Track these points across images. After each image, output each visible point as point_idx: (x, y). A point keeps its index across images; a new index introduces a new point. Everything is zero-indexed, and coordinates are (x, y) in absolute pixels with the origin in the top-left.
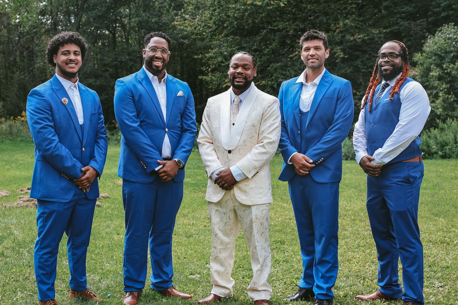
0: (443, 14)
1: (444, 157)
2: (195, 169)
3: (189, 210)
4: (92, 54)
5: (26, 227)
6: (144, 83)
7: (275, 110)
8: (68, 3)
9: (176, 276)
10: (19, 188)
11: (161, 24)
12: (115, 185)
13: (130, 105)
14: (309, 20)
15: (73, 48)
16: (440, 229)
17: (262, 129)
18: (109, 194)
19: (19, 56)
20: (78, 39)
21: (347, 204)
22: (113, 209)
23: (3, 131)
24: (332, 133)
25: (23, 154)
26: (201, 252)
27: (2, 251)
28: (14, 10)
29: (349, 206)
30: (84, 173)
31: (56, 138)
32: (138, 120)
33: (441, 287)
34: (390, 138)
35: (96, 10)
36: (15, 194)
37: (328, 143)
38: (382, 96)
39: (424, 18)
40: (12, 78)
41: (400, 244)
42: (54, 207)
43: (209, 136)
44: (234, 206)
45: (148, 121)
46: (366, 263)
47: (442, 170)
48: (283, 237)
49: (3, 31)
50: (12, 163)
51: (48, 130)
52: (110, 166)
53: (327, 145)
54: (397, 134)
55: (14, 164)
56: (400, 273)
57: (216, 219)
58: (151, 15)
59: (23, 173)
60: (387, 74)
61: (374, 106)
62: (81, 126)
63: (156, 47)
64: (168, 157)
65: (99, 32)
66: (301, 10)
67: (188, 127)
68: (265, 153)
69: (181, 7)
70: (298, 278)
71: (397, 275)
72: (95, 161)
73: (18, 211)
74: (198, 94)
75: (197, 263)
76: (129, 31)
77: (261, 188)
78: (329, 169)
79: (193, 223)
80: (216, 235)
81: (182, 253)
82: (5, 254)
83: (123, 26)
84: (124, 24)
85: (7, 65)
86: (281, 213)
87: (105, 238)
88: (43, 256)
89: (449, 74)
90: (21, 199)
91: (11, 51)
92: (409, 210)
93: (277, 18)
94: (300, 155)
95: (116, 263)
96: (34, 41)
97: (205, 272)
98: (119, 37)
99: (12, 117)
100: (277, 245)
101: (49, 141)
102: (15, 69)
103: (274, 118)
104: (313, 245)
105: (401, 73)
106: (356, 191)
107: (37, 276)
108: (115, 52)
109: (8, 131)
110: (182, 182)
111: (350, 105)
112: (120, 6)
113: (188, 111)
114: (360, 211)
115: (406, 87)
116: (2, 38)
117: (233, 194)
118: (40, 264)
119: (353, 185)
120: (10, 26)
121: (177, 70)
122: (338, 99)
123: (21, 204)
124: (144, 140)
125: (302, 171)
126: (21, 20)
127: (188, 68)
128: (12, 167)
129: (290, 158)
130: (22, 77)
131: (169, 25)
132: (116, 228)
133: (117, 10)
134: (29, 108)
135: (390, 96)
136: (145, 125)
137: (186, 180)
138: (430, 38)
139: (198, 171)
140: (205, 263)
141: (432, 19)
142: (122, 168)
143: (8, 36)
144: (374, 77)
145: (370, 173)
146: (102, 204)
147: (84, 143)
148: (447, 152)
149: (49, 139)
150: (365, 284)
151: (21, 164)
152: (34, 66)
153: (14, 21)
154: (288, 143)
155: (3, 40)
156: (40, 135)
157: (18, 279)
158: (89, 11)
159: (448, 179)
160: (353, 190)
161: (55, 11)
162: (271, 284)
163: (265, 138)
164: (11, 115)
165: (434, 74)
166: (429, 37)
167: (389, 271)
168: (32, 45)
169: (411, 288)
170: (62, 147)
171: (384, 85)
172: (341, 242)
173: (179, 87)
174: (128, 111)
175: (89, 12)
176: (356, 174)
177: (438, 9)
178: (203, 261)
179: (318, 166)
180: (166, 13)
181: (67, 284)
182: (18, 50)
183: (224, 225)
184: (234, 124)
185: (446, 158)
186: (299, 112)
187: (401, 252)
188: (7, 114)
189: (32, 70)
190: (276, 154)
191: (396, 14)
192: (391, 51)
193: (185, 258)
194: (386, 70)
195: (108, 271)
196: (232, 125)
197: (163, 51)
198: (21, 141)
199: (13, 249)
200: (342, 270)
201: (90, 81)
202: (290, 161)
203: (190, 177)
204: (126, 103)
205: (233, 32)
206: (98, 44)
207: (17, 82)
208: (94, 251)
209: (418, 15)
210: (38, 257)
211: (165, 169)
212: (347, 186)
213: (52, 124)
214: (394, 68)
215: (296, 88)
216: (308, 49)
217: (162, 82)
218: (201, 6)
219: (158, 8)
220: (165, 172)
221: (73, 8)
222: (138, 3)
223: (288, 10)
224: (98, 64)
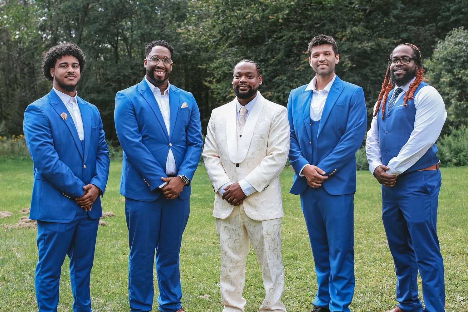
0: (453, 18)
1: (458, 164)
2: (202, 183)
3: (197, 227)
4: (94, 68)
5: (28, 248)
6: (146, 95)
7: (283, 120)
8: (69, 17)
9: (185, 297)
10: (21, 209)
11: (163, 36)
12: (120, 203)
13: (131, 119)
14: (315, 28)
15: (72, 60)
16: (458, 239)
17: (270, 141)
18: (114, 212)
19: (19, 73)
20: (76, 50)
21: (360, 216)
22: (118, 228)
23: (5, 150)
24: (345, 143)
25: (25, 174)
26: (211, 271)
27: (3, 275)
28: (13, 26)
29: (363, 218)
30: (87, 191)
31: (56, 155)
32: (140, 135)
33: (463, 301)
34: (406, 146)
35: (97, 24)
36: (17, 215)
37: (341, 153)
38: (396, 102)
39: (433, 23)
40: (13, 96)
41: (419, 258)
42: (56, 228)
43: (214, 150)
44: (243, 222)
45: (151, 136)
46: (383, 277)
47: (457, 177)
48: (296, 252)
49: (2, 48)
50: (14, 183)
51: (47, 147)
52: (115, 184)
53: (340, 155)
54: (412, 142)
55: (16, 183)
56: (420, 287)
57: (224, 236)
58: (153, 27)
59: (26, 193)
60: (400, 79)
61: (387, 112)
62: (81, 142)
63: (157, 56)
64: (173, 173)
65: (100, 46)
66: (307, 18)
67: (193, 141)
68: (275, 165)
69: (184, 18)
70: (312, 296)
71: (416, 290)
72: (98, 178)
73: (21, 232)
74: (204, 107)
75: (207, 282)
76: (131, 44)
77: (272, 202)
78: (342, 180)
79: (201, 241)
80: (225, 253)
81: (191, 272)
82: (6, 278)
83: (125, 39)
84: (126, 37)
85: (8, 82)
86: (293, 228)
87: (110, 258)
88: (45, 281)
89: (460, 79)
90: (23, 220)
91: (11, 68)
92: (427, 221)
93: (283, 27)
94: (312, 167)
95: (122, 284)
96: (34, 57)
97: (215, 291)
98: (121, 50)
99: (14, 136)
100: (289, 261)
101: (48, 159)
102: (15, 87)
103: (283, 128)
104: (328, 261)
105: (415, 78)
106: (370, 203)
107: (39, 301)
108: (118, 66)
109: (10, 150)
110: (188, 199)
111: (363, 112)
112: (122, 19)
113: (193, 123)
114: (374, 223)
115: (421, 92)
116: (2, 55)
117: (242, 209)
118: (42, 289)
119: (366, 197)
120: (10, 42)
121: (181, 83)
122: (350, 107)
123: (23, 225)
124: (147, 157)
125: (315, 184)
126: (21, 36)
127: (193, 80)
128: (15, 187)
129: (301, 170)
130: (23, 94)
131: (172, 37)
132: (122, 247)
133: (119, 23)
134: (27, 125)
135: (404, 102)
136: (147, 140)
137: (193, 195)
138: (440, 43)
139: (206, 185)
140: (214, 282)
141: (442, 24)
142: (124, 185)
143: (8, 53)
144: (386, 82)
145: (385, 184)
146: (107, 223)
147: (85, 159)
148: (461, 159)
149: (48, 157)
150: (383, 300)
151: (23, 184)
152: (35, 83)
153: (13, 37)
154: (299, 155)
155: (3, 57)
156: (39, 152)
157: (19, 304)
158: (89, 24)
159: (464, 187)
160: (366, 201)
161: (55, 26)
162: (285, 303)
163: (274, 149)
164: (12, 133)
165: (445, 80)
166: (439, 41)
167: (408, 286)
168: (32, 61)
169: (432, 303)
170: (62, 164)
171: (398, 91)
172: (357, 256)
173: (183, 98)
174: (129, 126)
175: (90, 26)
176: (369, 184)
177: (447, 13)
178: (212, 280)
179: (332, 177)
180: (169, 25)
181: (70, 308)
182: (19, 67)
183: (233, 242)
184: (241, 136)
185: (460, 166)
186: (309, 122)
187: (420, 266)
188: (9, 132)
189: (33, 87)
190: (286, 166)
191: (405, 19)
192: (403, 54)
193: (194, 277)
194: (398, 75)
195: (113, 293)
196: (239, 137)
197: (165, 60)
198: (23, 160)
199: (15, 273)
200: (358, 286)
201: (93, 96)
202: (302, 173)
203: (197, 193)
204: (127, 117)
205: (237, 42)
206: (100, 58)
207: (18, 100)
208: (99, 272)
209: (427, 20)
210: (40, 281)
211: (169, 186)
212: (360, 197)
213: (51, 141)
214: (407, 73)
215: (306, 96)
216: (317, 55)
217: (165, 94)
218: (204, 16)
219: (160, 20)
220: (169, 189)
221: (73, 22)
222: (140, 15)
223: (293, 18)
224: (100, 79)
